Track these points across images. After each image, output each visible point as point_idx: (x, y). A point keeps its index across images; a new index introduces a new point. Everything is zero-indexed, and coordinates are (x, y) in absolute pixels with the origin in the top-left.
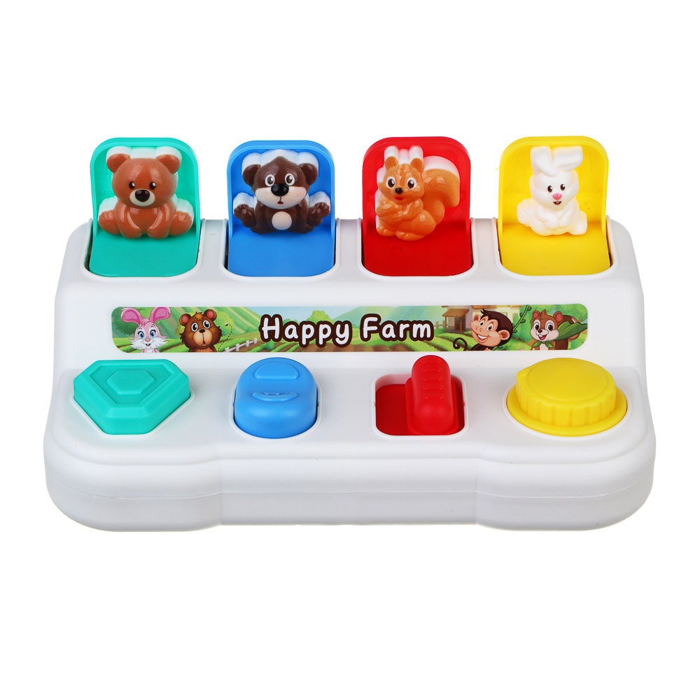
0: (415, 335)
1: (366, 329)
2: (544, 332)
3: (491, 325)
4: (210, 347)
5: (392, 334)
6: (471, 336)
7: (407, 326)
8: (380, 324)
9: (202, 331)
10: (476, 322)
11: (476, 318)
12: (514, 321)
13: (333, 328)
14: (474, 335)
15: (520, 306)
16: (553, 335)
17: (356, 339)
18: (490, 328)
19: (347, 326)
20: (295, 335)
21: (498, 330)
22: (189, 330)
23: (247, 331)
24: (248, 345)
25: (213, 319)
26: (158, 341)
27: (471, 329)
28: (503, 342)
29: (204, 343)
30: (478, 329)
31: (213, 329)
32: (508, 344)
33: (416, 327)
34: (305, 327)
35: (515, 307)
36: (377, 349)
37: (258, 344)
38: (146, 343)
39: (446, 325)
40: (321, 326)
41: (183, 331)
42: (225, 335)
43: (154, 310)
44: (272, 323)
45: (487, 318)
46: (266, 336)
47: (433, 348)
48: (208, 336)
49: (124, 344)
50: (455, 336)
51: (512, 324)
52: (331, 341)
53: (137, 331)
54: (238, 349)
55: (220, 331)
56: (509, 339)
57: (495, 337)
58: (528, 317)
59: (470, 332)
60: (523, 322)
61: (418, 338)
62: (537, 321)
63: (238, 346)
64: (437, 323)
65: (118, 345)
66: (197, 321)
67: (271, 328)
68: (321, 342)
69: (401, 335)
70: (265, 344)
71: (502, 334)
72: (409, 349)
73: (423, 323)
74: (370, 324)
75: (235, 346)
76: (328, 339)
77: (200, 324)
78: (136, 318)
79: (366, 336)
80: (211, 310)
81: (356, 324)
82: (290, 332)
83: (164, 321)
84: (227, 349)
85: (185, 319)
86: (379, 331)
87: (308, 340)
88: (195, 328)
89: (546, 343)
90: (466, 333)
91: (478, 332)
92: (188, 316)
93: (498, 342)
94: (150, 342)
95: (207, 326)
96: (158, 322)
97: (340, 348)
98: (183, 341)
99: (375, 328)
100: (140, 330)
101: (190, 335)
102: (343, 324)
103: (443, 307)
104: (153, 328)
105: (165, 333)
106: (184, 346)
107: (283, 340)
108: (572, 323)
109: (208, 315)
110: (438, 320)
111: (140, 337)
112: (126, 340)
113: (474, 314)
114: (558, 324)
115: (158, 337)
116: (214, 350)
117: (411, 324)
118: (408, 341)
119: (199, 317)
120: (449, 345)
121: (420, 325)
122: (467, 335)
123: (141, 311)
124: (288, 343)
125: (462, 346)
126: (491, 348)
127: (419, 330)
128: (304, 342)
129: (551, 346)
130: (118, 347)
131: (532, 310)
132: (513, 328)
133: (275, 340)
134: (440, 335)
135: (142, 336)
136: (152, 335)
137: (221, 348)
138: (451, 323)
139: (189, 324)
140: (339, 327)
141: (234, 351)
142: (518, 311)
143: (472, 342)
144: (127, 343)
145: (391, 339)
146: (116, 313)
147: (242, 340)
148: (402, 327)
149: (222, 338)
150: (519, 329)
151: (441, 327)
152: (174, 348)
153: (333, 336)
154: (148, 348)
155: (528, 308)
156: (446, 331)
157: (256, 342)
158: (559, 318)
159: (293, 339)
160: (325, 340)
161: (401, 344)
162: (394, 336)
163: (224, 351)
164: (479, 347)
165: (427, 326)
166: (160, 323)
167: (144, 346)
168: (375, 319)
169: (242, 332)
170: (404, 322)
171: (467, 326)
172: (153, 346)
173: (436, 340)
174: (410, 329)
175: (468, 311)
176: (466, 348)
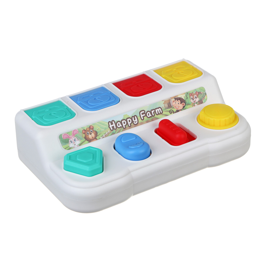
0: (157, 113)
1: (142, 116)
2: (195, 100)
3: (179, 102)
4: (95, 138)
5: (150, 115)
6: (174, 108)
7: (154, 111)
8: (145, 113)
9: (91, 134)
10: (174, 103)
11: (173, 102)
12: (184, 98)
13: (132, 119)
14: (175, 107)
15: (185, 93)
16: (197, 100)
17: (140, 121)
18: (178, 104)
19: (135, 117)
20: (120, 125)
21: (181, 104)
22: (86, 135)
23: (105, 129)
24: (107, 134)
25: (93, 128)
26: (78, 142)
27: (173, 106)
28: (184, 107)
29: (93, 138)
30: (175, 105)
31: (94, 132)
32: (185, 107)
33: (156, 110)
34: (123, 122)
35: (183, 94)
36: (147, 122)
37: (110, 132)
38: (74, 144)
39: (165, 107)
40: (122, 121)
41: (85, 136)
42: (98, 133)
43: (73, 132)
44: (112, 124)
45: (176, 100)
46: (112, 129)
47: (164, 116)
48: (93, 135)
49: (67, 147)
50: (169, 109)
51: (184, 100)
52: (132, 124)
53: (69, 141)
54: (104, 137)
55: (97, 132)
56: (185, 105)
57: (181, 106)
58: (188, 96)
59: (173, 107)
60: (187, 98)
61: (159, 114)
62: (191, 96)
63: (104, 135)
64: (162, 107)
65: (65, 148)
66: (88, 131)
67: (112, 125)
68: (129, 125)
69: (153, 115)
70: (112, 132)
71: (183, 104)
72: (157, 119)
73: (158, 108)
74: (143, 114)
75: (103, 136)
76: (131, 123)
77: (89, 131)
78: (68, 136)
79: (142, 118)
80: (91, 126)
81: (138, 115)
82: (119, 125)
83: (77, 135)
84: (101, 138)
85: (84, 131)
86: (146, 115)
87: (125, 126)
88: (88, 134)
89: (196, 103)
90: (172, 107)
91: (175, 106)
92: (84, 130)
93: (182, 107)
94: (75, 144)
95: (92, 131)
96: (75, 135)
97: (136, 125)
98: (86, 139)
99: (144, 115)
100: (70, 140)
101: (87, 136)
102: (134, 117)
103: (162, 101)
104: (74, 138)
105: (79, 139)
106: (87, 142)
107: (117, 129)
108: (201, 94)
109: (91, 128)
110: (162, 106)
111: (71, 143)
112: (67, 145)
113: (172, 100)
114: (198, 95)
115: (77, 141)
116: (97, 139)
117: (155, 110)
118: (156, 116)
119: (88, 129)
120: (168, 113)
121: (157, 109)
122: (172, 108)
123: (68, 134)
124: (119, 129)
125: (172, 112)
126: (181, 110)
127: (158, 111)
128: (124, 127)
129: (198, 104)
130: (65, 149)
131: (189, 93)
132: (185, 101)
133: (115, 129)
134: (165, 111)
135: (72, 142)
136: (75, 141)
137: (99, 138)
138: (167, 106)
139: (86, 133)
140: (133, 118)
141: (103, 137)
142: (185, 95)
143: (175, 110)
144: (68, 146)
145: (150, 117)
146: (60, 137)
147: (105, 133)
148: (153, 112)
149: (98, 134)
150: (187, 101)
151: (164, 108)
152: (84, 143)
153: (133, 122)
154: (75, 146)
155: (187, 93)
156: (166, 109)
157: (109, 132)
158: (197, 93)
159: (121, 127)
160: (130, 124)
161: (154, 118)
162: (151, 116)
163: (100, 139)
164: (178, 111)
165: (160, 109)
166: (76, 136)
167: (74, 146)
168: (143, 112)
169: (104, 130)
170: (153, 110)
171: (172, 105)
172: (77, 144)
173: (164, 113)
174: (155, 112)
175: (170, 100)
176: (174, 113)
